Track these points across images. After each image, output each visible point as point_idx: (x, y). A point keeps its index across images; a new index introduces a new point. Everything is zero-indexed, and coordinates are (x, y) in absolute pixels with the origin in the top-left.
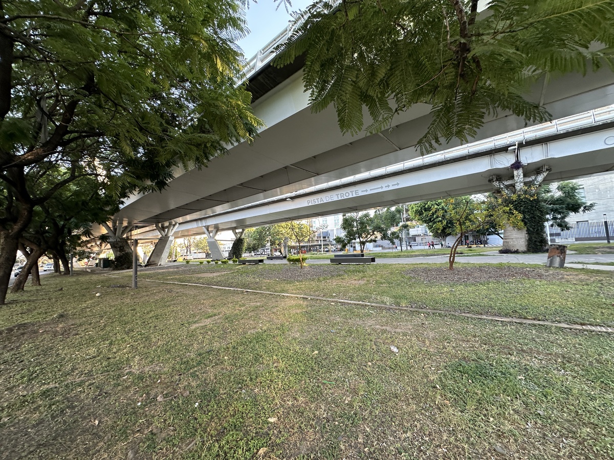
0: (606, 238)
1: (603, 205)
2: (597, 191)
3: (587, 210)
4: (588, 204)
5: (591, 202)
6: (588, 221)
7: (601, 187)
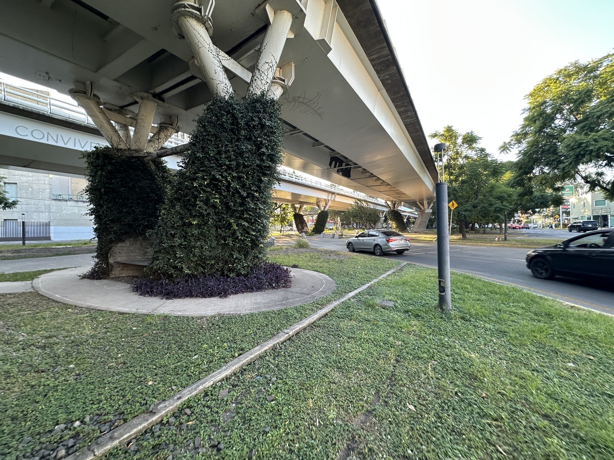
0: (22, 239)
1: (34, 205)
2: (30, 190)
3: (8, 207)
4: (10, 201)
5: (14, 199)
6: (17, 220)
7: (35, 187)
